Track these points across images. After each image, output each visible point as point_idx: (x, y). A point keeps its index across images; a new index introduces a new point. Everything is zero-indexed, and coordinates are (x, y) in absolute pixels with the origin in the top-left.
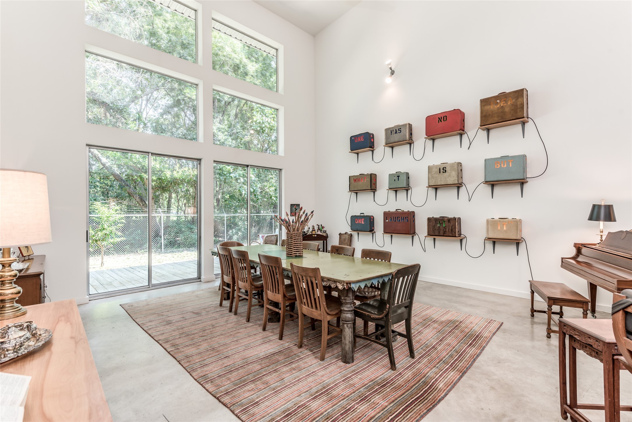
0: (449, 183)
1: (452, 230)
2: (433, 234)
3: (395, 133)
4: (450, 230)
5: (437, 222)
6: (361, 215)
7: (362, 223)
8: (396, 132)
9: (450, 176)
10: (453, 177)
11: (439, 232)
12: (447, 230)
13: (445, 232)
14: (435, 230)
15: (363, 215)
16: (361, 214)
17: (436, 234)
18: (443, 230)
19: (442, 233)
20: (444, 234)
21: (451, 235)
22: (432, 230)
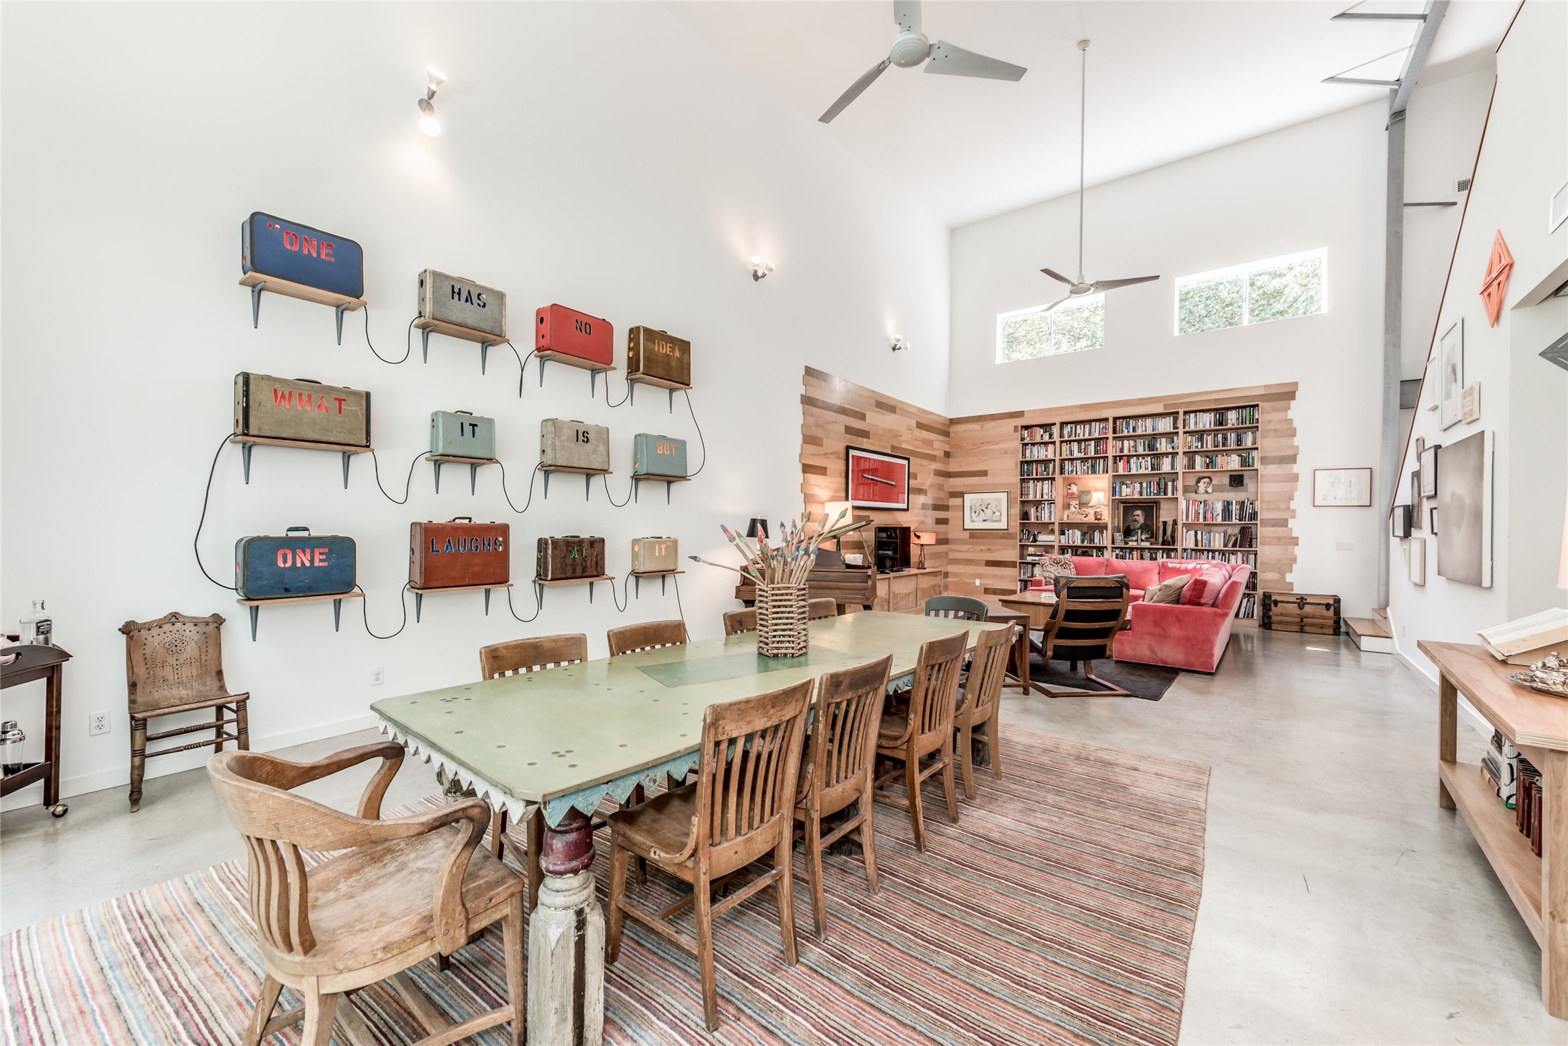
0: (594, 467)
1: (597, 563)
2: (563, 576)
3: (467, 301)
4: (594, 564)
5: (570, 548)
6: (292, 534)
7: (317, 564)
8: (469, 299)
9: (595, 451)
10: (601, 455)
11: (574, 570)
12: (589, 563)
13: (584, 570)
14: (566, 566)
15: (305, 534)
16: (290, 530)
17: (568, 576)
18: (582, 565)
19: (579, 572)
20: (583, 572)
21: (595, 573)
22: (559, 566)
